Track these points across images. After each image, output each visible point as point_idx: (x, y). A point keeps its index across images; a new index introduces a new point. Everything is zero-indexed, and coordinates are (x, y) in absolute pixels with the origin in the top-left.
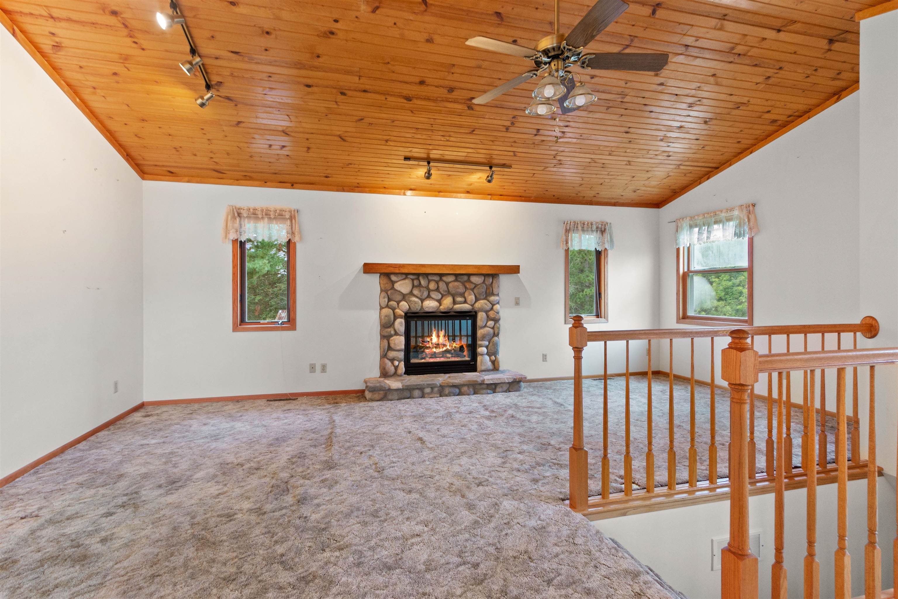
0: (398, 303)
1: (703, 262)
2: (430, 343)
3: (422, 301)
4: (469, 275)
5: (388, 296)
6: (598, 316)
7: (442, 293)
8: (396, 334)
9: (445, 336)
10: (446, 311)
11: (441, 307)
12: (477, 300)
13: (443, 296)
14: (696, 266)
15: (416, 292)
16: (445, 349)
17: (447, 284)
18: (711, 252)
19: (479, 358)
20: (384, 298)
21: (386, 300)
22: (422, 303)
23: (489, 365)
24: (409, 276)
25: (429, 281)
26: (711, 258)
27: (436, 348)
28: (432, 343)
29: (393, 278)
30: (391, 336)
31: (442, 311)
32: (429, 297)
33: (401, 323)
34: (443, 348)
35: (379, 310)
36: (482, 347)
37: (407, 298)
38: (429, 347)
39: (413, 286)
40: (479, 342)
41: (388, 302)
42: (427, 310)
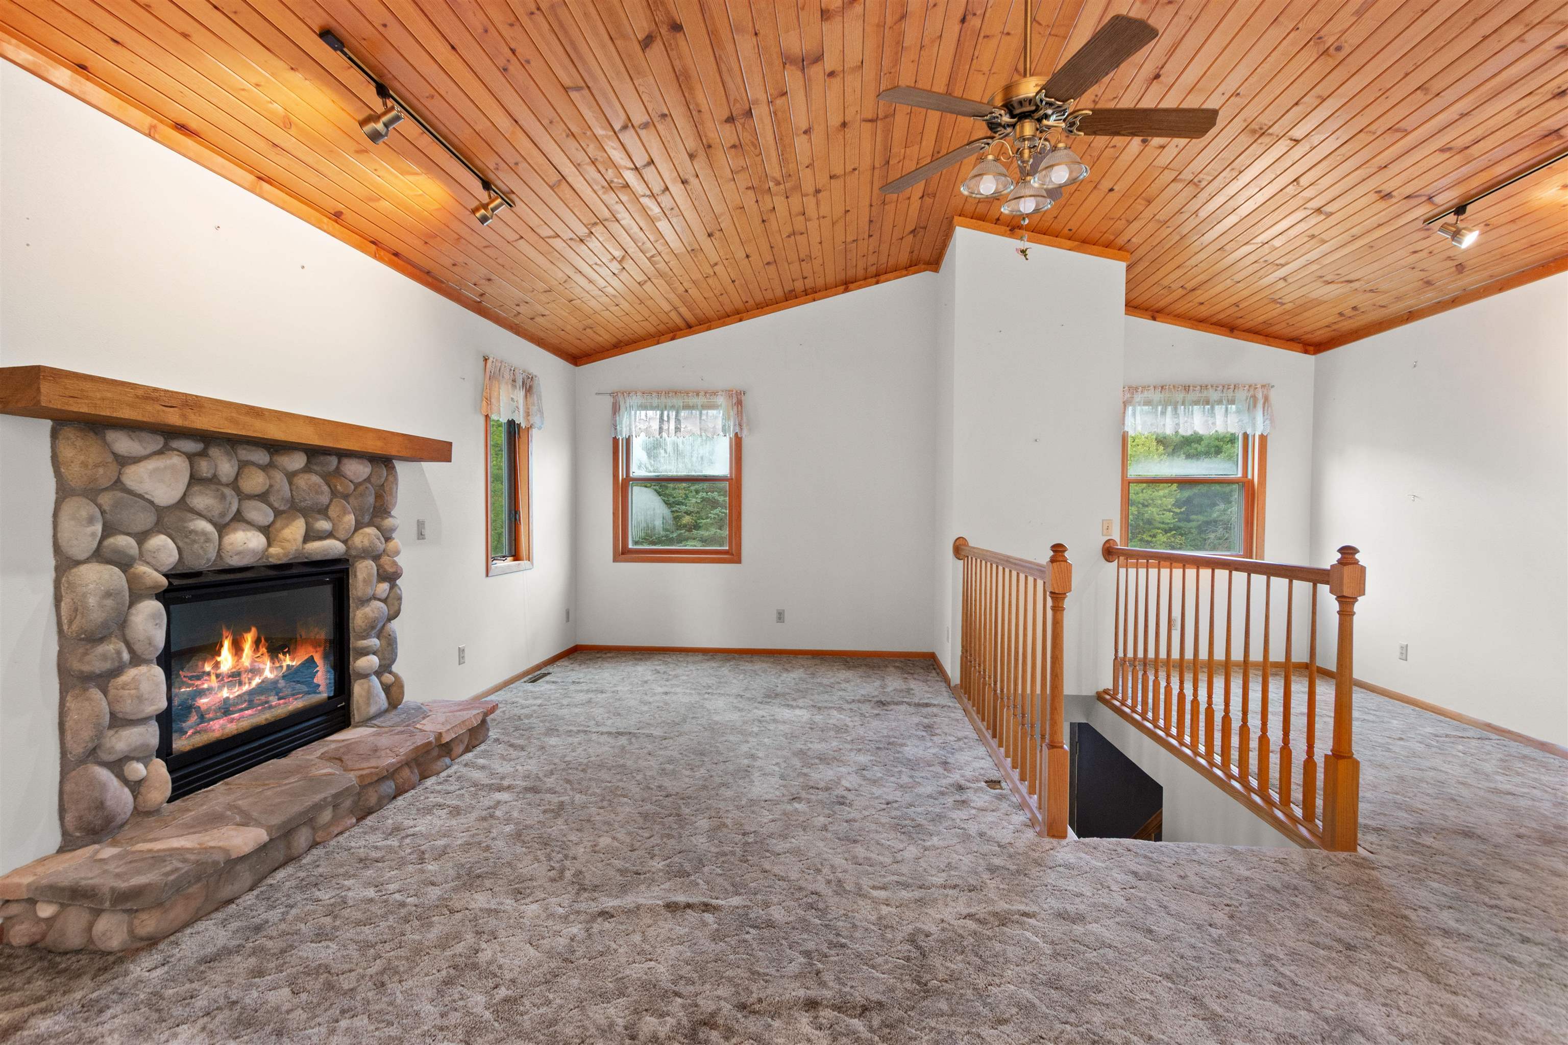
0: (142, 537)
1: (648, 466)
2: (213, 677)
3: (222, 528)
4: (343, 454)
5: (103, 512)
6: (516, 557)
7: (276, 505)
8: (137, 660)
9: (257, 643)
10: (284, 560)
11: (272, 550)
12: (359, 526)
13: (278, 513)
14: (637, 471)
15: (202, 500)
16: (257, 681)
17: (291, 476)
18: (662, 451)
19: (358, 689)
20: (91, 520)
21: (98, 528)
22: (221, 537)
23: (382, 700)
24: (175, 444)
25: (243, 465)
26: (662, 461)
27: (231, 685)
28: (217, 676)
29: (124, 444)
30: (117, 671)
31: (273, 561)
32: (239, 518)
33: (154, 616)
34: (250, 680)
35: (52, 575)
36: (367, 654)
37: (168, 520)
38: (210, 689)
39: (195, 479)
40: (356, 643)
41: (104, 537)
42: (235, 561)
